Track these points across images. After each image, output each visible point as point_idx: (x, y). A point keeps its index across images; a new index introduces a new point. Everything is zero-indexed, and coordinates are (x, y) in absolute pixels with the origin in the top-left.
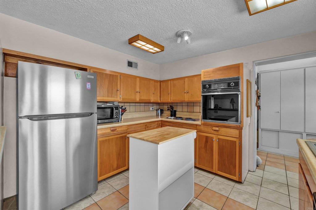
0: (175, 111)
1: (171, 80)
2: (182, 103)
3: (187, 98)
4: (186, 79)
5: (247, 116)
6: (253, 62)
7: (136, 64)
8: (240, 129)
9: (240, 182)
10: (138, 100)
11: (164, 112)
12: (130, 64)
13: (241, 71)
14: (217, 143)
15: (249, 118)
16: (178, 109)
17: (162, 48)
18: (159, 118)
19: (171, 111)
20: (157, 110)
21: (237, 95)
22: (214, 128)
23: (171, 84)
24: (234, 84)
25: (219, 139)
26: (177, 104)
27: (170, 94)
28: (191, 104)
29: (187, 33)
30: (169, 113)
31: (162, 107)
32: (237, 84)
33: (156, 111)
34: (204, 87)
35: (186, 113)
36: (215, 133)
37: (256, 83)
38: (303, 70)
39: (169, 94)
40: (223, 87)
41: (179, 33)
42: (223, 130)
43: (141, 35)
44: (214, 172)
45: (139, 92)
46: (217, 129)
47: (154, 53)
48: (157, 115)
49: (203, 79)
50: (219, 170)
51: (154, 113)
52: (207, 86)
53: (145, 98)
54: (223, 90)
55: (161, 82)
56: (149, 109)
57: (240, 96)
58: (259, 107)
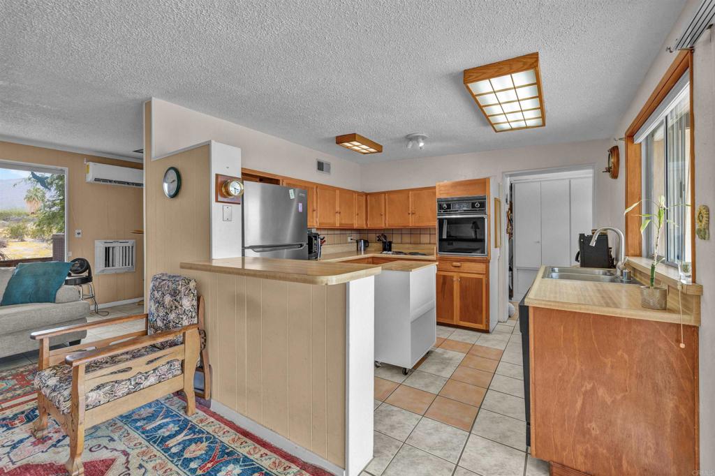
0: (390, 243)
1: (384, 193)
2: (400, 231)
3: (412, 222)
4: (410, 192)
5: (496, 247)
6: (503, 173)
7: (329, 165)
8: (487, 262)
9: (487, 332)
10: (338, 225)
11: (370, 244)
12: (320, 166)
13: (487, 188)
14: (459, 284)
15: (498, 249)
16: (395, 239)
17: (379, 149)
18: (361, 254)
19: (384, 243)
20: (357, 242)
21: (483, 219)
22: (455, 264)
23: (385, 199)
24: (480, 204)
25: (461, 278)
26: (392, 230)
27: (383, 217)
28: (416, 231)
29: (423, 138)
30: (380, 245)
31: (365, 237)
32: (483, 205)
33: (356, 244)
34: (440, 207)
35: (407, 246)
36: (456, 269)
37: (507, 202)
38: (568, 181)
39: (381, 215)
40: (465, 209)
41: (410, 136)
42: (467, 266)
43: (359, 136)
44: (455, 323)
45: (340, 213)
46: (458, 264)
47: (365, 153)
48: (358, 251)
49: (438, 196)
50: (461, 320)
51: (354, 247)
52: (444, 206)
53: (346, 222)
54: (466, 212)
55: (367, 195)
56: (347, 240)
57: (486, 220)
58: (511, 234)
